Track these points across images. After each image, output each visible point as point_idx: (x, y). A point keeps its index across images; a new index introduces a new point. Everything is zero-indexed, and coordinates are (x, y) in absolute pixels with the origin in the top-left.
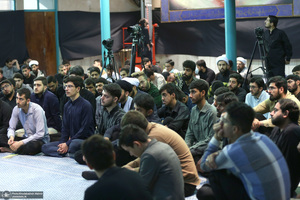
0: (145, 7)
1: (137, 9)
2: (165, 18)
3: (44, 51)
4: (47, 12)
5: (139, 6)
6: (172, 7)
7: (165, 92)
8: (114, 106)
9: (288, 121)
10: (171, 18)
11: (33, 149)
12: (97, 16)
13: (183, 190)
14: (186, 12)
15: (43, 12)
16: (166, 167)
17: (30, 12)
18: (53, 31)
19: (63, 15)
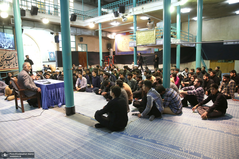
0: (111, 51)
1: (109, 51)
2: (116, 54)
3: (84, 62)
4: (85, 52)
5: (109, 50)
6: (118, 51)
7: (120, 74)
8: (107, 78)
9: (158, 83)
10: (118, 54)
11: (83, 90)
12: (98, 53)
13: (128, 103)
14: (122, 52)
15: (83, 52)
16: (124, 96)
17: (80, 52)
18: (86, 57)
19: (89, 53)
